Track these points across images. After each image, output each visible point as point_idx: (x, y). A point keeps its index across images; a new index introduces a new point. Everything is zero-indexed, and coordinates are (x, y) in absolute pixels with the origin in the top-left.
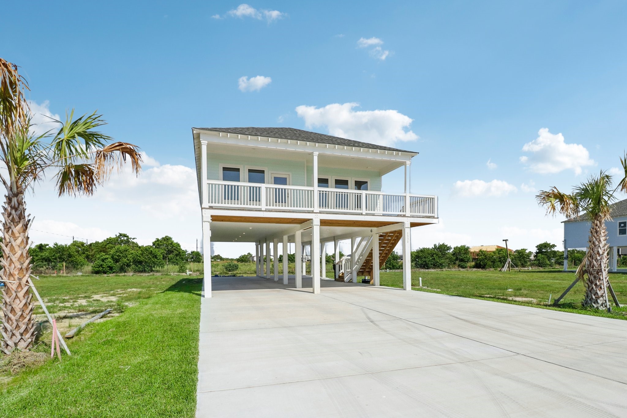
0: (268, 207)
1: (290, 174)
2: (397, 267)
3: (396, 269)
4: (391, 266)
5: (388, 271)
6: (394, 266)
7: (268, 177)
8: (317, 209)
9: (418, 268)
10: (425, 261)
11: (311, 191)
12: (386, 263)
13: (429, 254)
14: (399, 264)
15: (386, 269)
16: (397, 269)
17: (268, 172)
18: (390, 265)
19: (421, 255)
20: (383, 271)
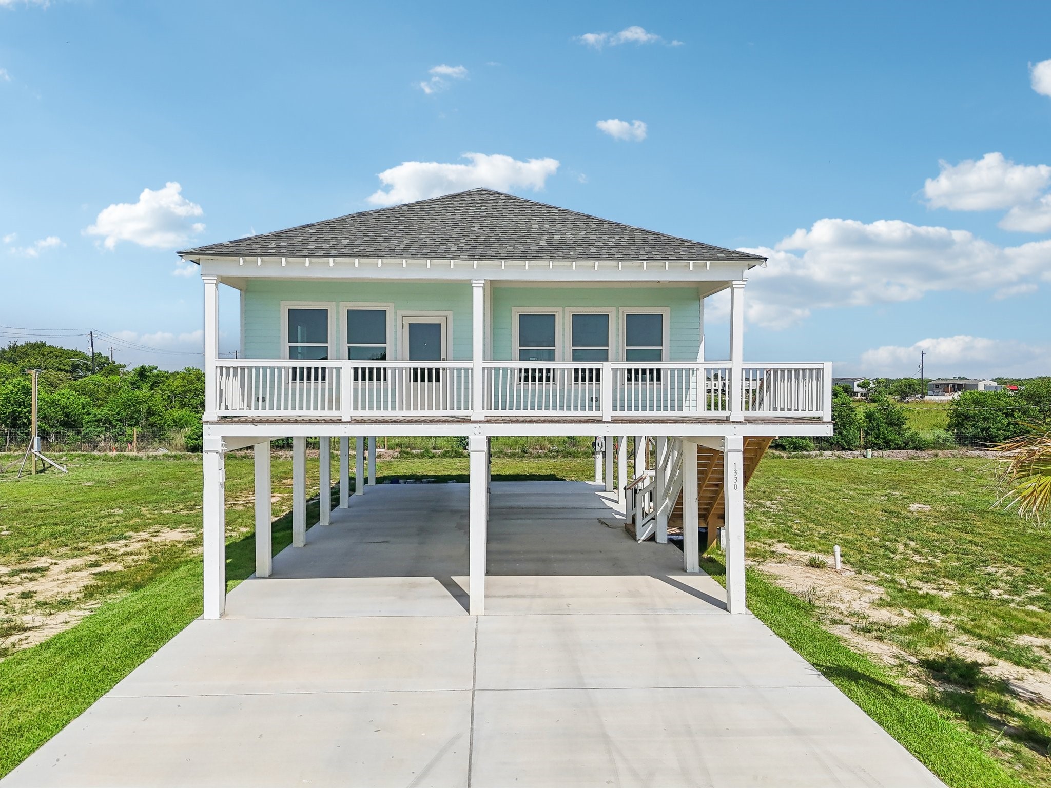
0: (359, 413)
1: (449, 314)
2: (897, 444)
3: (894, 449)
4: (881, 442)
5: (869, 456)
6: (890, 440)
7: (396, 326)
8: (478, 413)
9: (965, 445)
10: (987, 429)
11: (467, 370)
12: (867, 434)
13: (1000, 410)
14: (907, 435)
15: (865, 448)
16: (899, 449)
17: (396, 313)
18: (877, 437)
19: (975, 414)
20: (856, 453)
